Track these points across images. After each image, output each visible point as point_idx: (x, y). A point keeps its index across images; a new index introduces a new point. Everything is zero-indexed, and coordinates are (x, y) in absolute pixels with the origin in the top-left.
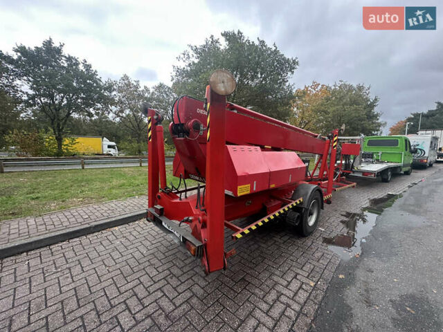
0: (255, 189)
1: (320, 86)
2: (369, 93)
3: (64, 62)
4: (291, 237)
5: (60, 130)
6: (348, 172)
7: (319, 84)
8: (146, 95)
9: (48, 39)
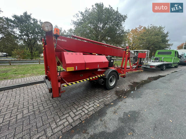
0: (76, 69)
1: (143, 27)
2: (164, 30)
3: (32, 21)
4: (103, 90)
5: (32, 49)
6: (141, 65)
7: (142, 27)
8: (65, 34)
9: (25, 12)
